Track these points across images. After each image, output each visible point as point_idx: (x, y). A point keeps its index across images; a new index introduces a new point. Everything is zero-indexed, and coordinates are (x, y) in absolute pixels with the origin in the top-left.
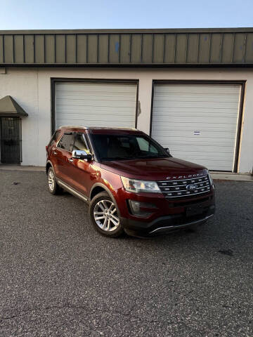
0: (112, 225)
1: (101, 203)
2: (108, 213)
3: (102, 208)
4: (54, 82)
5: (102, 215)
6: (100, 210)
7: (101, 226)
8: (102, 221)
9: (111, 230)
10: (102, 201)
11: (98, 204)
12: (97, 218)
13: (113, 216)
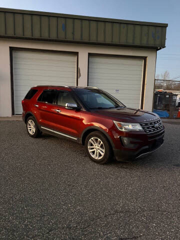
0: (100, 155)
1: (92, 140)
2: (97, 147)
3: (93, 143)
4: (12, 49)
5: (93, 149)
6: (92, 145)
7: (93, 156)
8: (93, 152)
9: (99, 158)
10: (92, 138)
11: (90, 140)
12: (90, 151)
13: (100, 149)
